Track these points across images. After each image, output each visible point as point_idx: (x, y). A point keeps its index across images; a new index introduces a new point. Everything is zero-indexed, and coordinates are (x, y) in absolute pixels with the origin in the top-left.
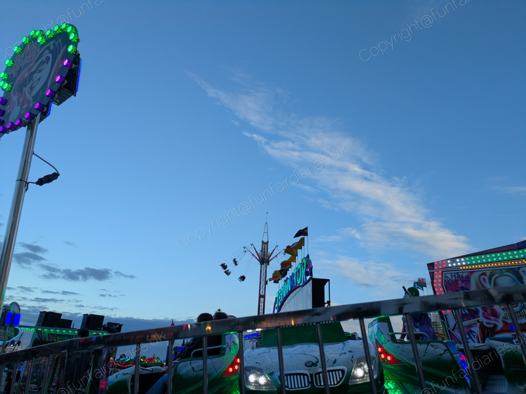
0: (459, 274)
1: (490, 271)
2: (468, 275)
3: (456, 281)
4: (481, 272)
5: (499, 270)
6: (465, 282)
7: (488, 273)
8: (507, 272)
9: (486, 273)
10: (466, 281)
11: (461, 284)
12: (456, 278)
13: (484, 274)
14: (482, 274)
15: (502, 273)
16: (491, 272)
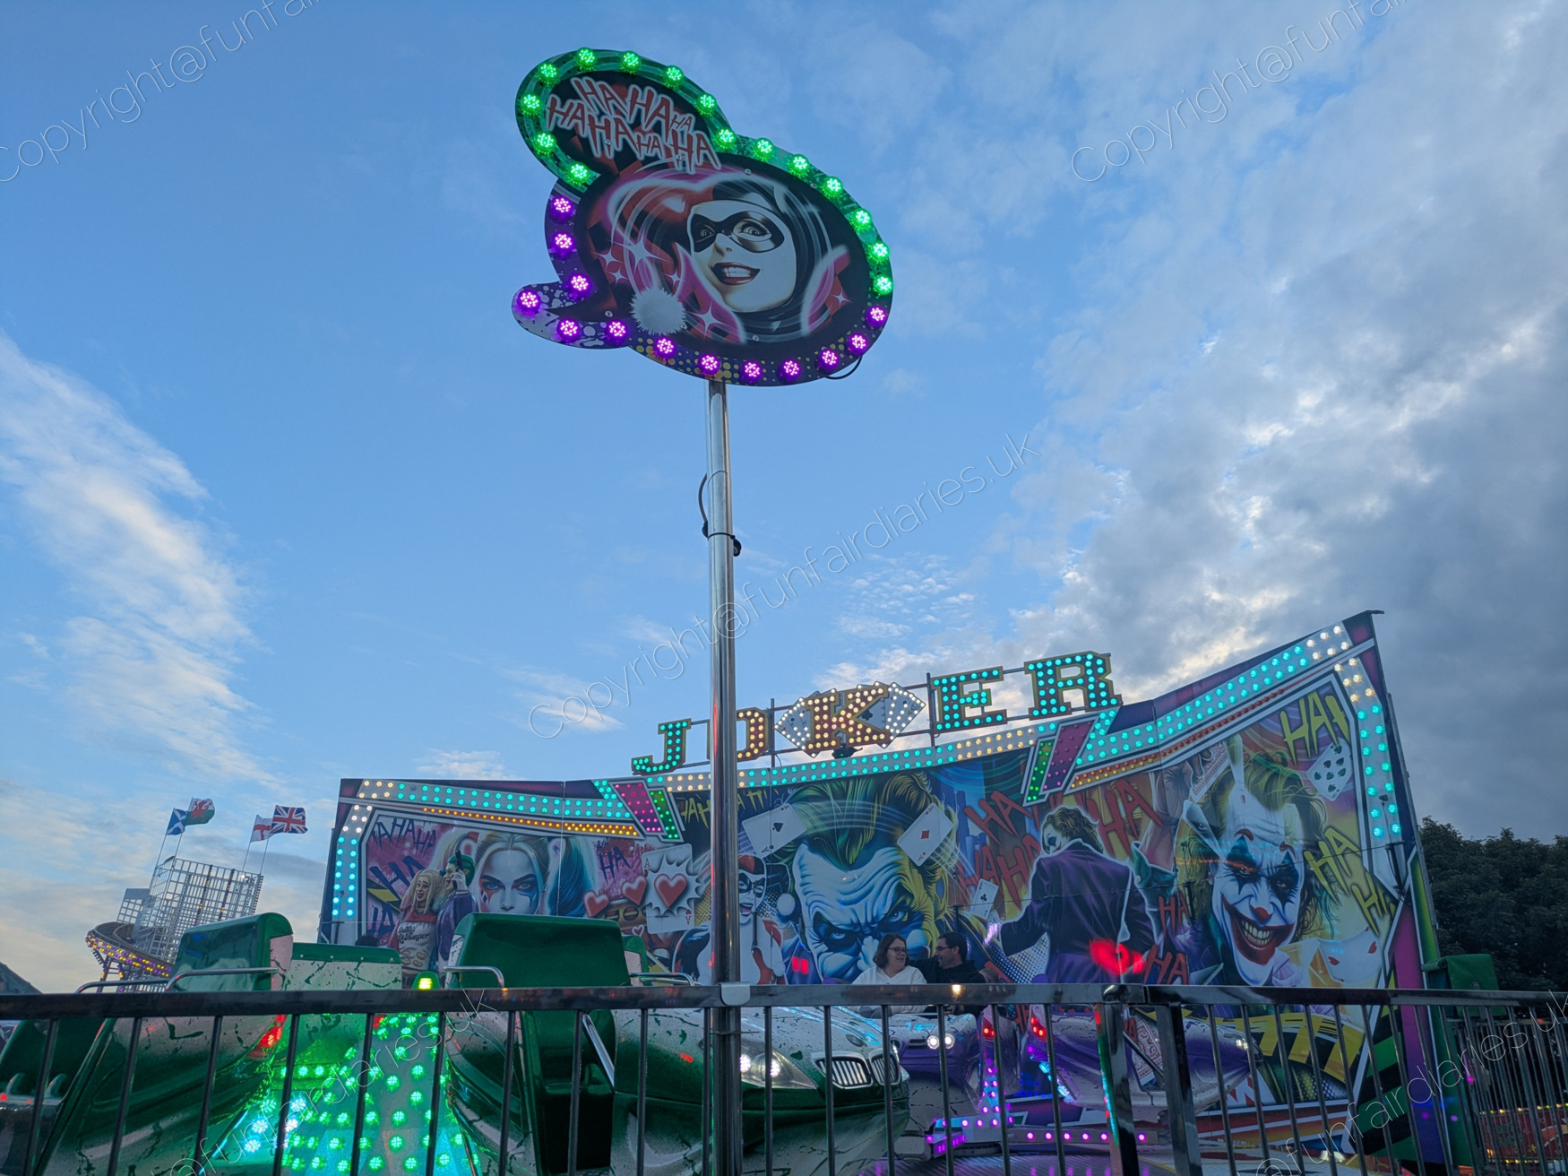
0: (416, 823)
1: (489, 832)
2: (434, 832)
3: (401, 839)
4: (468, 831)
5: (509, 835)
6: (421, 846)
7: (483, 836)
8: (524, 841)
9: (477, 834)
10: (424, 843)
11: (411, 849)
12: (403, 833)
13: (473, 836)
14: (467, 837)
15: (513, 842)
16: (490, 836)
